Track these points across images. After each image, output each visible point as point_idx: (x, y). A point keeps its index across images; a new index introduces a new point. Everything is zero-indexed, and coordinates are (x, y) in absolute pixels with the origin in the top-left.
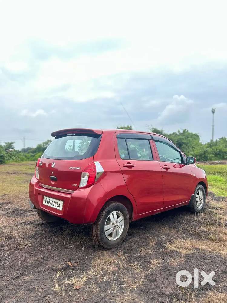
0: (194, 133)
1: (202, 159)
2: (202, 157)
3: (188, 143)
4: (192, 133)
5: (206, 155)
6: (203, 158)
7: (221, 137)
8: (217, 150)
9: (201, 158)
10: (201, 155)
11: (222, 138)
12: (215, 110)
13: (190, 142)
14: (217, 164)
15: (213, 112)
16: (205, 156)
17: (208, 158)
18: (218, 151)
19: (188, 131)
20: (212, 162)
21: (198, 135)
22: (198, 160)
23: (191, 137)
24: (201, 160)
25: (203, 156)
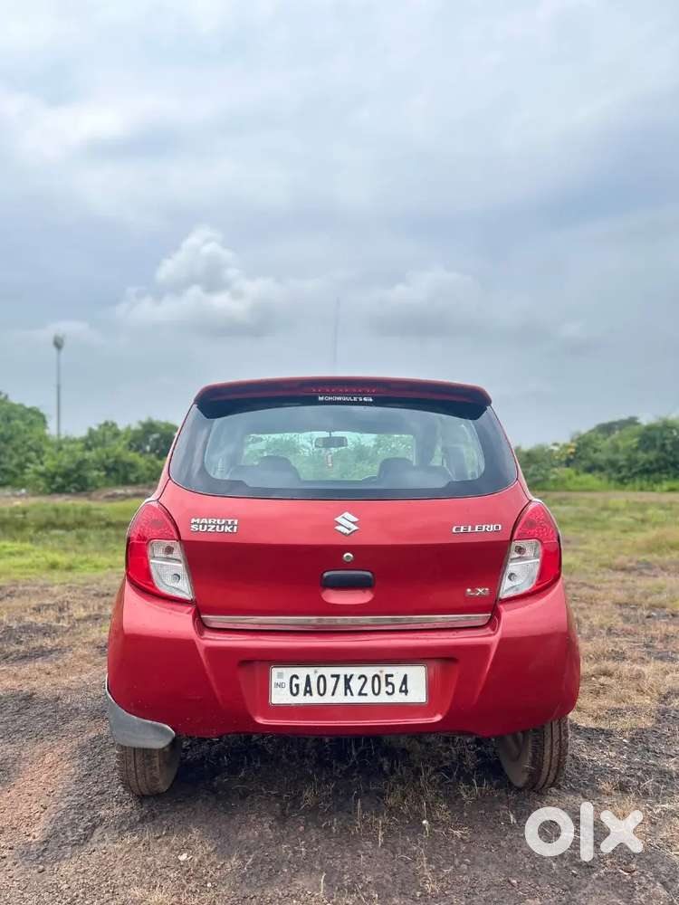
0: (28, 405)
1: (72, 485)
2: (71, 479)
3: (11, 438)
4: (21, 405)
5: (82, 472)
6: (75, 481)
7: (102, 422)
8: (108, 457)
9: (69, 483)
10: (66, 475)
11: (106, 424)
12: (62, 341)
13: (19, 432)
14: (127, 497)
15: (58, 344)
16: (80, 476)
17: (89, 481)
18: (111, 460)
19: (6, 397)
20: (110, 493)
21: (42, 411)
22: (58, 487)
23: (22, 417)
24: (67, 489)
25: (75, 476)
